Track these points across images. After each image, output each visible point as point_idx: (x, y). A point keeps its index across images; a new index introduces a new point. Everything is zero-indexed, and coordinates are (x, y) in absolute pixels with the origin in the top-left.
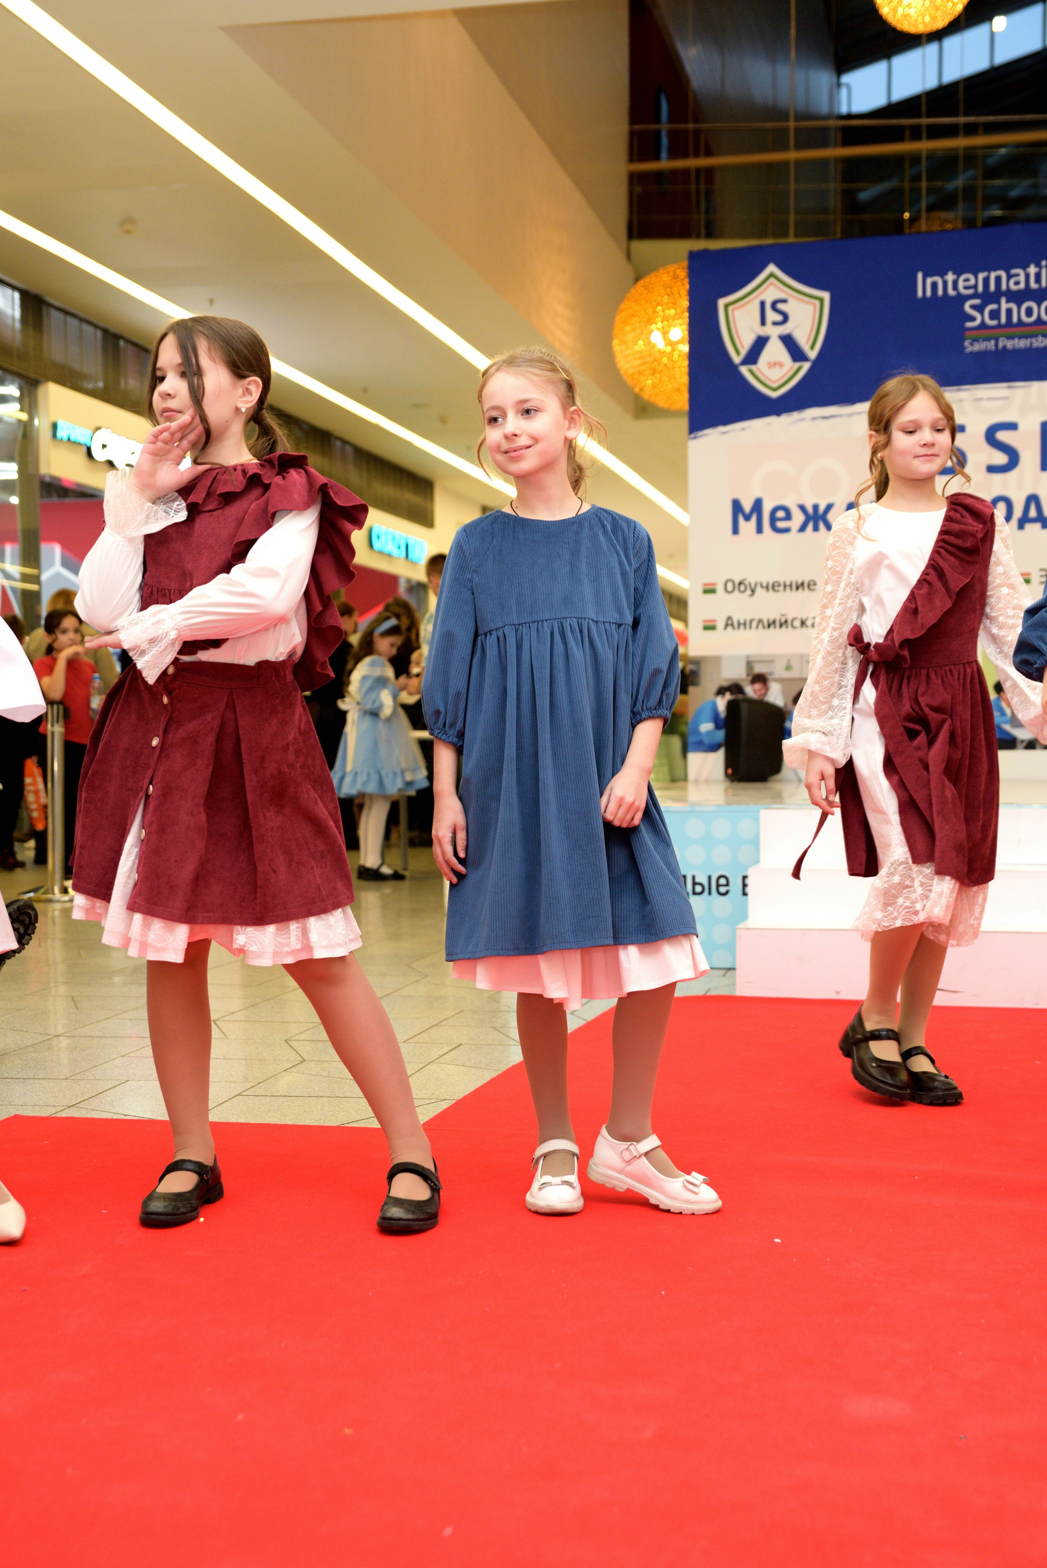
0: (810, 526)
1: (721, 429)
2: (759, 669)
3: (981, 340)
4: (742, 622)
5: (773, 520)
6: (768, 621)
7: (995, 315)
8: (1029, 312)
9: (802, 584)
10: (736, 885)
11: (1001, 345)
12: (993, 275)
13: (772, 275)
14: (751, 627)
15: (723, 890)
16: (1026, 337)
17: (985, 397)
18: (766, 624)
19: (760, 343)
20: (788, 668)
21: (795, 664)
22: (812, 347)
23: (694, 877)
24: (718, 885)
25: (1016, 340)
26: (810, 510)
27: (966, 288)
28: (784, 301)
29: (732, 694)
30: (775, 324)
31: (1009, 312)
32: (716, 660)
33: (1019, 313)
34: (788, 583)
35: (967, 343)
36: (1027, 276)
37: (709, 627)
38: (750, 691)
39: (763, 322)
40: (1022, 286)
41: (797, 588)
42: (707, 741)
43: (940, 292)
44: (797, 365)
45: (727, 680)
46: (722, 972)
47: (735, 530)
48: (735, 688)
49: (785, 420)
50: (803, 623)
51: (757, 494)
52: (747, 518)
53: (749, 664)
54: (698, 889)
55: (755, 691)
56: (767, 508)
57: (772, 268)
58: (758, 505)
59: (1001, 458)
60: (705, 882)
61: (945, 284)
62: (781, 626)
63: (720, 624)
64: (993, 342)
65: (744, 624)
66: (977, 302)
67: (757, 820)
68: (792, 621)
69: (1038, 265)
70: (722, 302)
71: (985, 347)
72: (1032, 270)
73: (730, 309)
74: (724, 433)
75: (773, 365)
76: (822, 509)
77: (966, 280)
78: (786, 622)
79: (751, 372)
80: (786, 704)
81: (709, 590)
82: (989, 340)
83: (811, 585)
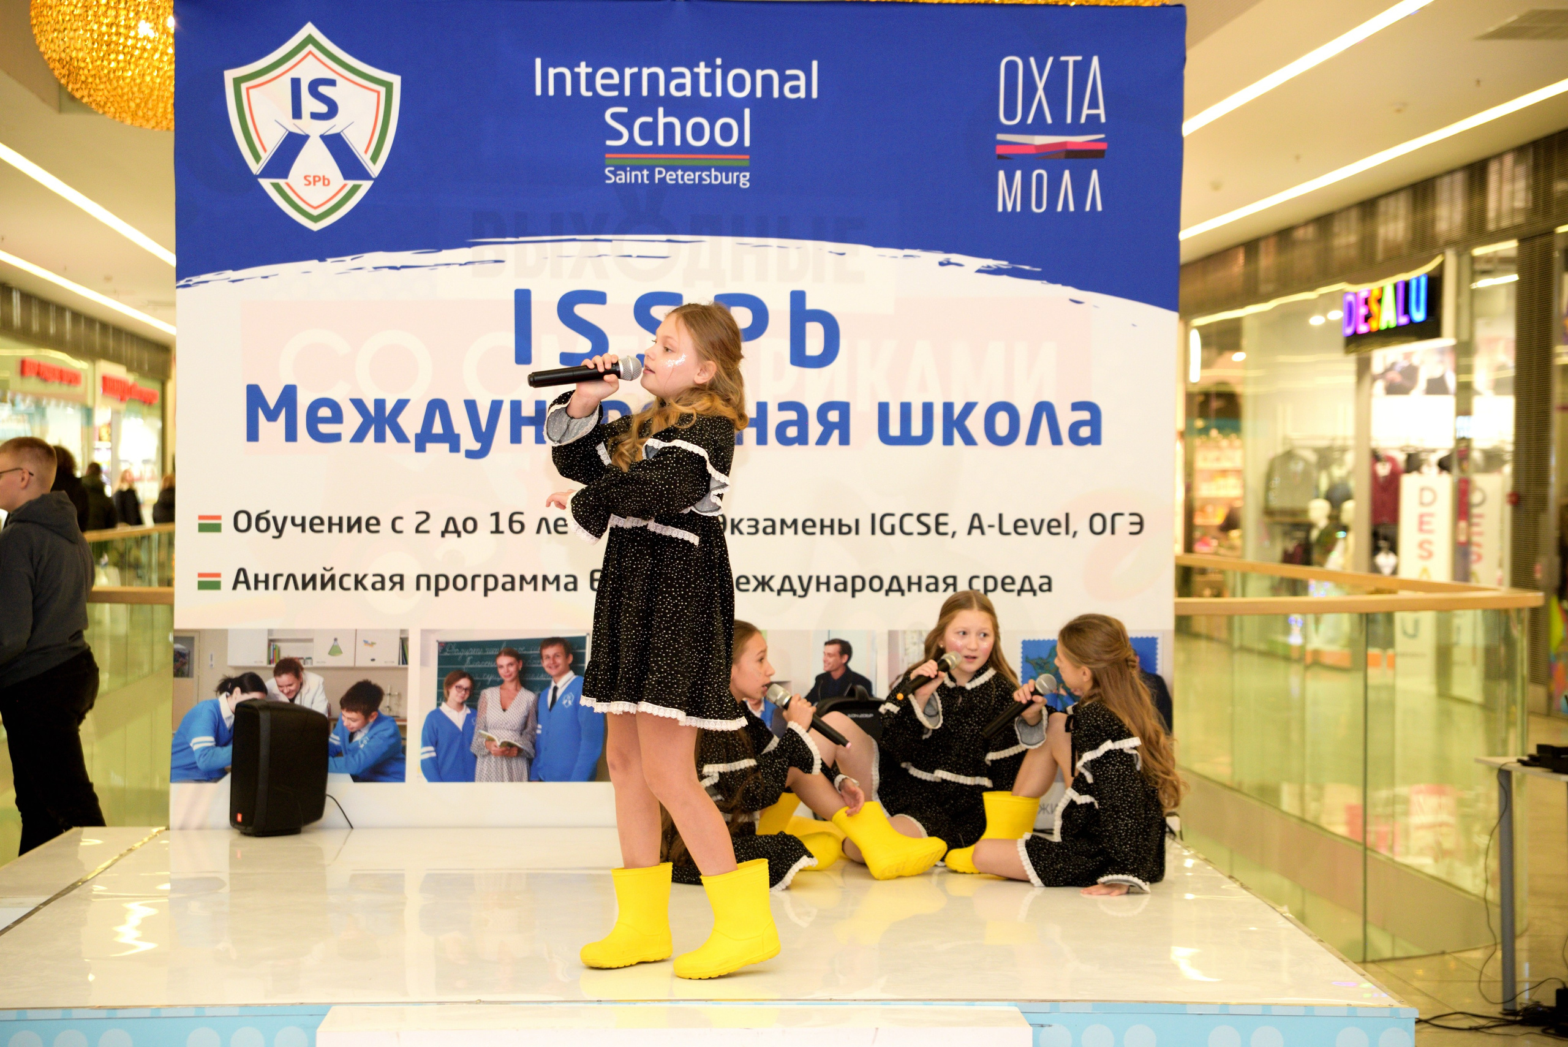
0: (370, 434)
1: (230, 274)
2: (287, 651)
3: (628, 169)
4: (262, 577)
5: (312, 420)
6: (304, 576)
7: (648, 131)
8: (698, 132)
9: (359, 520)
11: (657, 176)
12: (646, 72)
13: (310, 40)
14: (275, 588)
16: (694, 169)
17: (634, 255)
18: (299, 582)
19: (293, 144)
21: (345, 645)
22: (374, 159)
25: (680, 173)
26: (371, 409)
27: (605, 87)
28: (332, 83)
29: (243, 691)
30: (315, 116)
31: (669, 127)
32: (218, 636)
33: (683, 132)
34: (336, 520)
35: (606, 171)
36: (695, 77)
37: (209, 583)
38: (275, 687)
39: (297, 113)
40: (688, 92)
41: (350, 529)
42: (201, 764)
43: (569, 92)
44: (351, 183)
45: (236, 668)
47: (253, 434)
48: (251, 681)
49: (331, 265)
50: (359, 582)
51: (287, 379)
52: (272, 416)
53: (272, 644)
55: (279, 686)
56: (302, 402)
57: (309, 29)
58: (289, 395)
61: (576, 77)
62: (323, 586)
64: (645, 172)
65: (268, 582)
66: (624, 110)
68: (341, 578)
69: (710, 64)
70: (230, 75)
71: (633, 181)
72: (702, 70)
73: (244, 86)
74: (233, 281)
75: (313, 180)
76: (389, 407)
77: (607, 76)
78: (332, 578)
79: (277, 188)
81: (210, 526)
82: (641, 169)
83: (370, 524)
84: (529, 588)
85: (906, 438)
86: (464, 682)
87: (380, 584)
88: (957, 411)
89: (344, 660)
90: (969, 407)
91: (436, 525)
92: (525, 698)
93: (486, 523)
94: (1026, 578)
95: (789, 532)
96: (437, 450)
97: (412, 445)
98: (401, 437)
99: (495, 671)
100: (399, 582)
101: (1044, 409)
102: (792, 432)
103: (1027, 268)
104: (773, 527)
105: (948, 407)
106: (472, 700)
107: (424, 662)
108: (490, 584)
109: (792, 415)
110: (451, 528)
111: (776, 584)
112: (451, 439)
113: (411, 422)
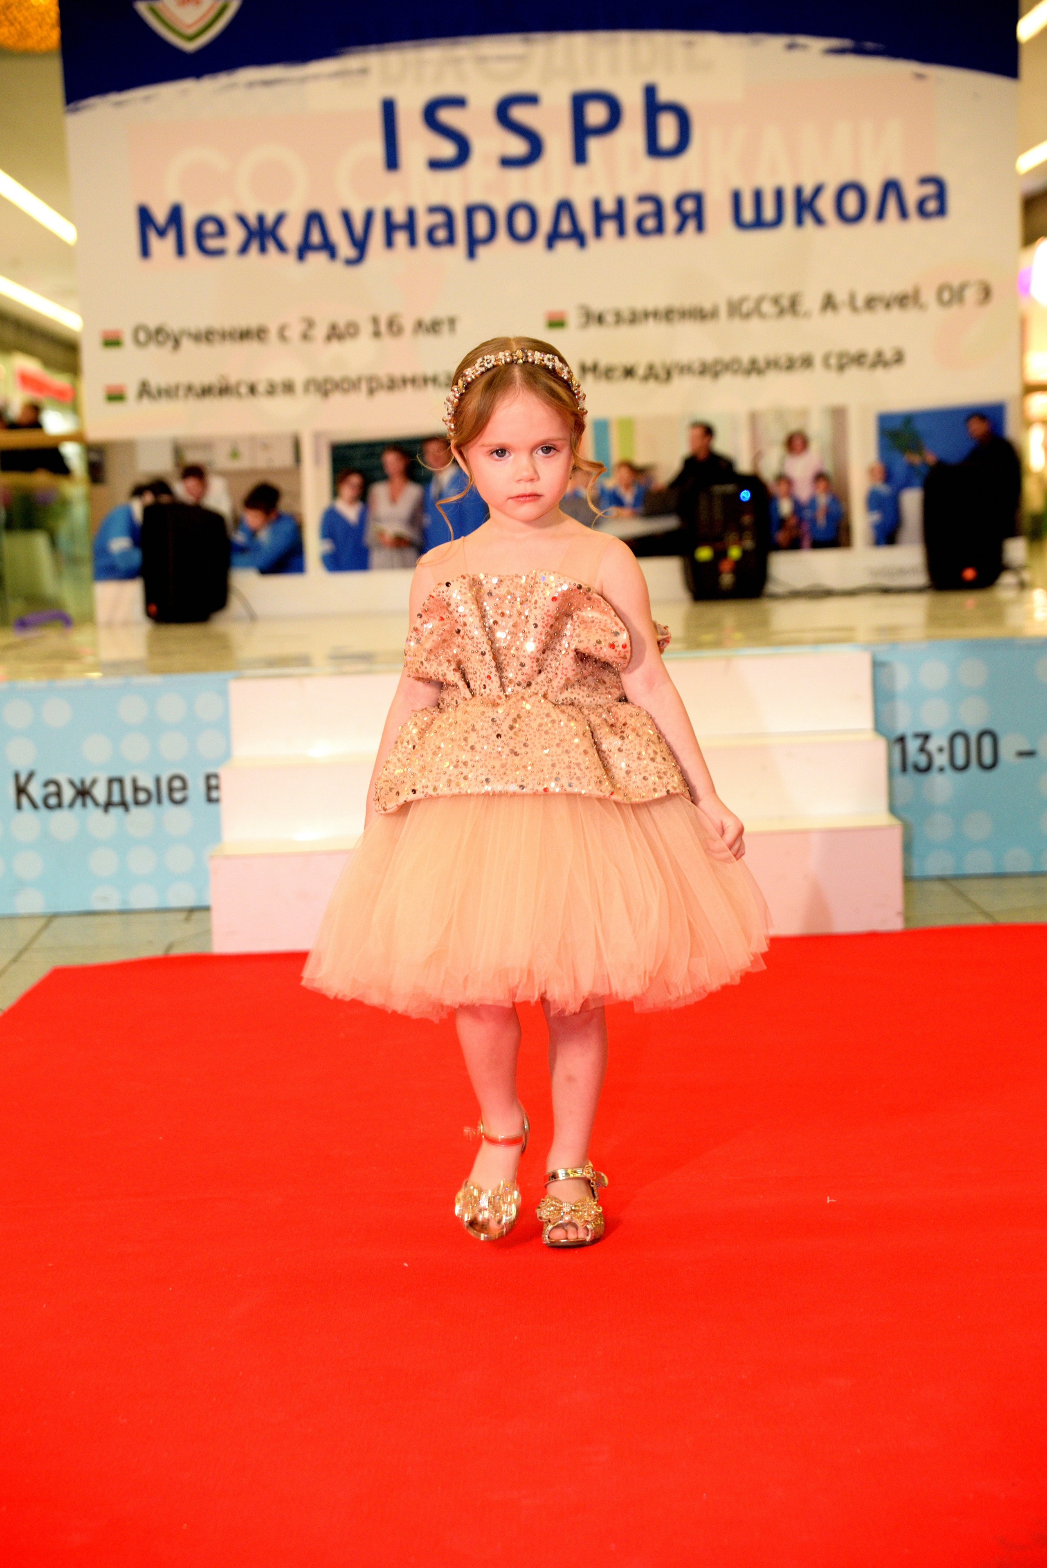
0: (254, 247)
1: (114, 97)
2: (193, 457)
4: (163, 388)
5: (200, 236)
6: (201, 386)
9: (248, 332)
10: (197, 788)
14: (176, 397)
15: (178, 796)
17: (491, 54)
18: (200, 391)
20: (235, 454)
21: (244, 450)
23: (134, 781)
24: (171, 790)
26: (253, 221)
29: (152, 494)
32: (128, 447)
34: (227, 331)
37: (115, 396)
38: (182, 490)
41: (241, 338)
42: (122, 565)
44: (221, 2)
45: (146, 474)
46: (182, 916)
47: (145, 252)
48: (159, 486)
49: (208, 85)
50: (252, 390)
51: (173, 196)
52: (161, 233)
53: (178, 451)
54: (142, 796)
55: (187, 491)
56: (190, 219)
59: (517, 147)
60: (151, 785)
62: (220, 394)
63: (132, 392)
65: (168, 393)
67: (224, 694)
68: (238, 385)
74: (119, 104)
75: (185, 0)
76: (270, 219)
78: (227, 387)
79: (154, 11)
80: (234, 511)
81: (112, 342)
83: (260, 334)
84: (409, 387)
85: (759, 223)
86: (355, 480)
87: (271, 390)
88: (808, 192)
89: (244, 463)
90: (818, 190)
91: (320, 331)
92: (411, 493)
93: (366, 328)
94: (879, 354)
95: (651, 320)
96: (317, 260)
97: (292, 256)
98: (282, 247)
99: (381, 468)
100: (289, 388)
101: (891, 187)
102: (650, 224)
103: (870, 45)
104: (635, 318)
105: (799, 192)
106: (363, 496)
107: (317, 461)
108: (373, 385)
109: (648, 207)
110: (335, 334)
111: (641, 371)
112: (329, 248)
113: (291, 234)
